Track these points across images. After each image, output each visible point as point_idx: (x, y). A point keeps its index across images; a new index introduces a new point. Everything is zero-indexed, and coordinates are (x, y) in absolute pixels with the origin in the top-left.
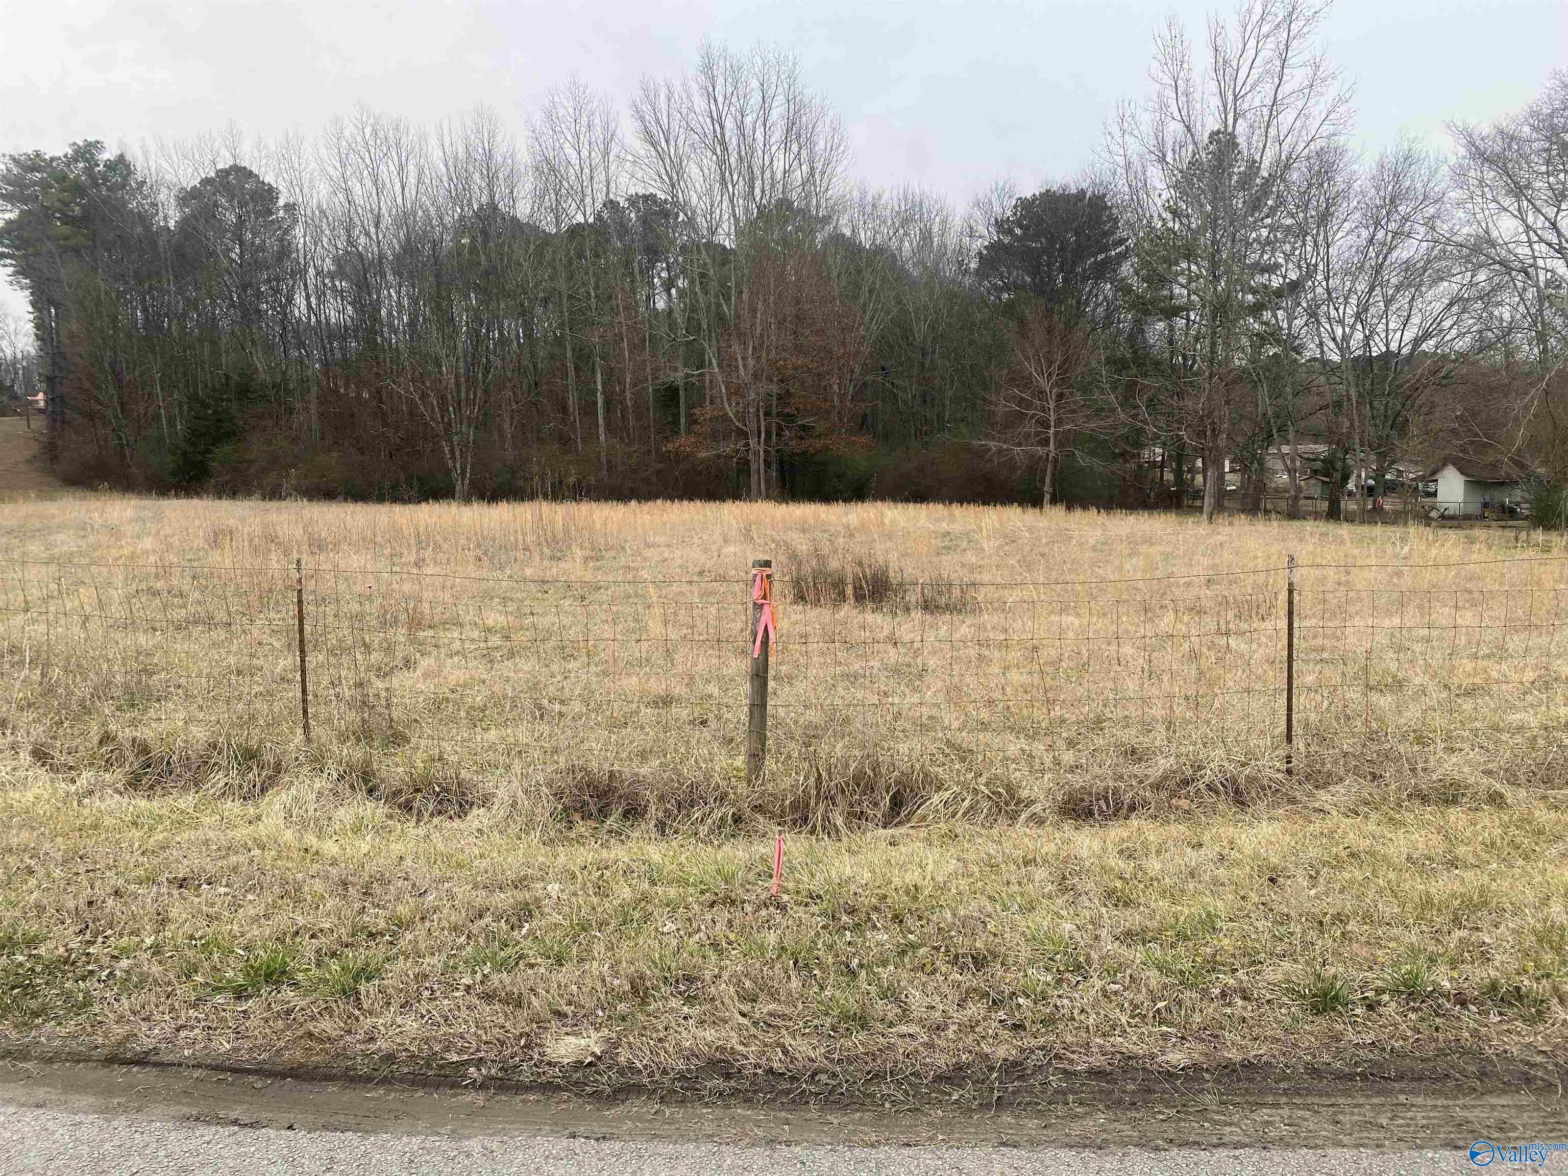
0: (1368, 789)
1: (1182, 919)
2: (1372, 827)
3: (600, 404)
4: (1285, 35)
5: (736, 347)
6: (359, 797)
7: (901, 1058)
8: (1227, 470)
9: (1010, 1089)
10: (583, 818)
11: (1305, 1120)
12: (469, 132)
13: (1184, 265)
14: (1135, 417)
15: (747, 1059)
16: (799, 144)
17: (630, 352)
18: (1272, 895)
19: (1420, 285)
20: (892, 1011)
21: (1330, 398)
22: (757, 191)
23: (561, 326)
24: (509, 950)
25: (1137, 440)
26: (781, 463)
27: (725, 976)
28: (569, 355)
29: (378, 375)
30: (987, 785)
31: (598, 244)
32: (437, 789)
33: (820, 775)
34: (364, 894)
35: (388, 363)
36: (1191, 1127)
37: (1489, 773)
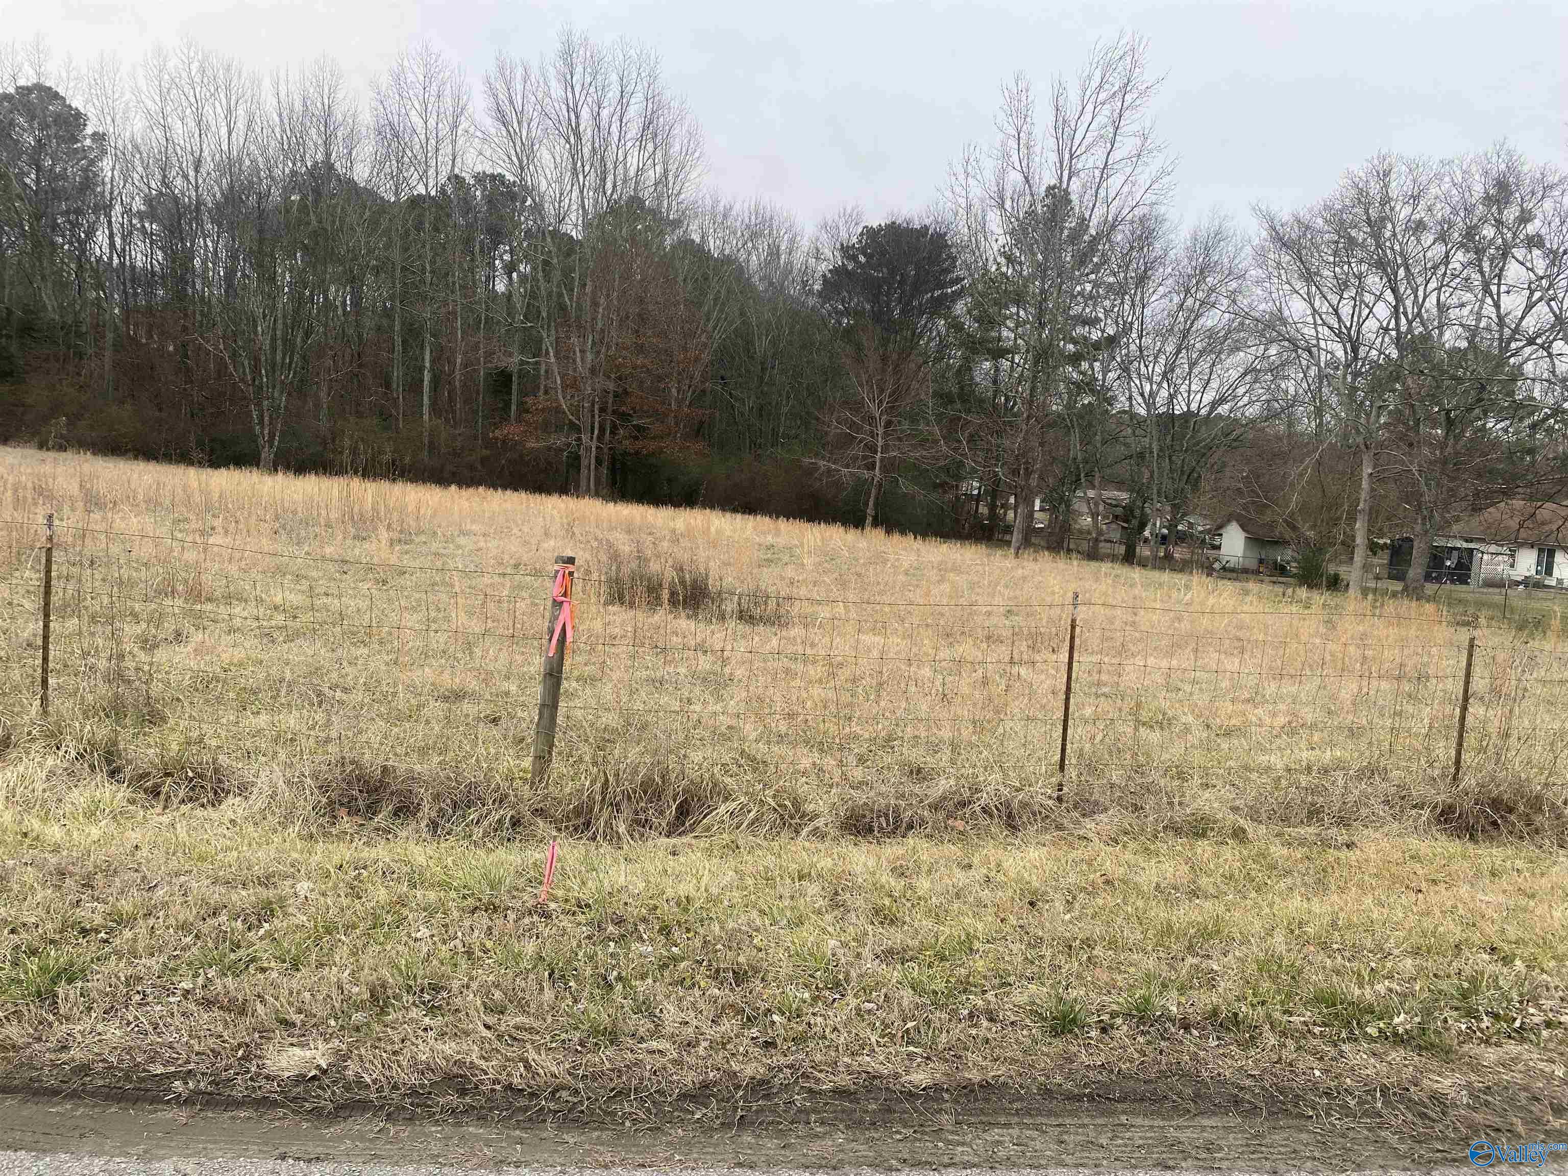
0: (1129, 819)
1: (942, 939)
2: (1128, 856)
3: (426, 383)
4: (1119, 104)
5: (574, 340)
6: (98, 778)
7: (647, 1074)
8: (1037, 508)
9: (754, 1109)
10: (349, 814)
11: (1033, 1139)
12: (308, 84)
13: (1014, 310)
14: (955, 450)
15: (486, 1074)
16: (655, 144)
17: (463, 333)
18: (1030, 919)
19: (1220, 353)
20: (645, 1025)
21: (1136, 448)
22: (609, 185)
23: (392, 298)
24: (241, 953)
25: (956, 472)
26: (613, 461)
27: (474, 985)
28: (397, 328)
29: (185, 329)
30: (774, 797)
31: (438, 219)
32: (190, 774)
33: (607, 780)
34: (84, 885)
35: (198, 317)
36: (926, 1148)
37: (1235, 809)
